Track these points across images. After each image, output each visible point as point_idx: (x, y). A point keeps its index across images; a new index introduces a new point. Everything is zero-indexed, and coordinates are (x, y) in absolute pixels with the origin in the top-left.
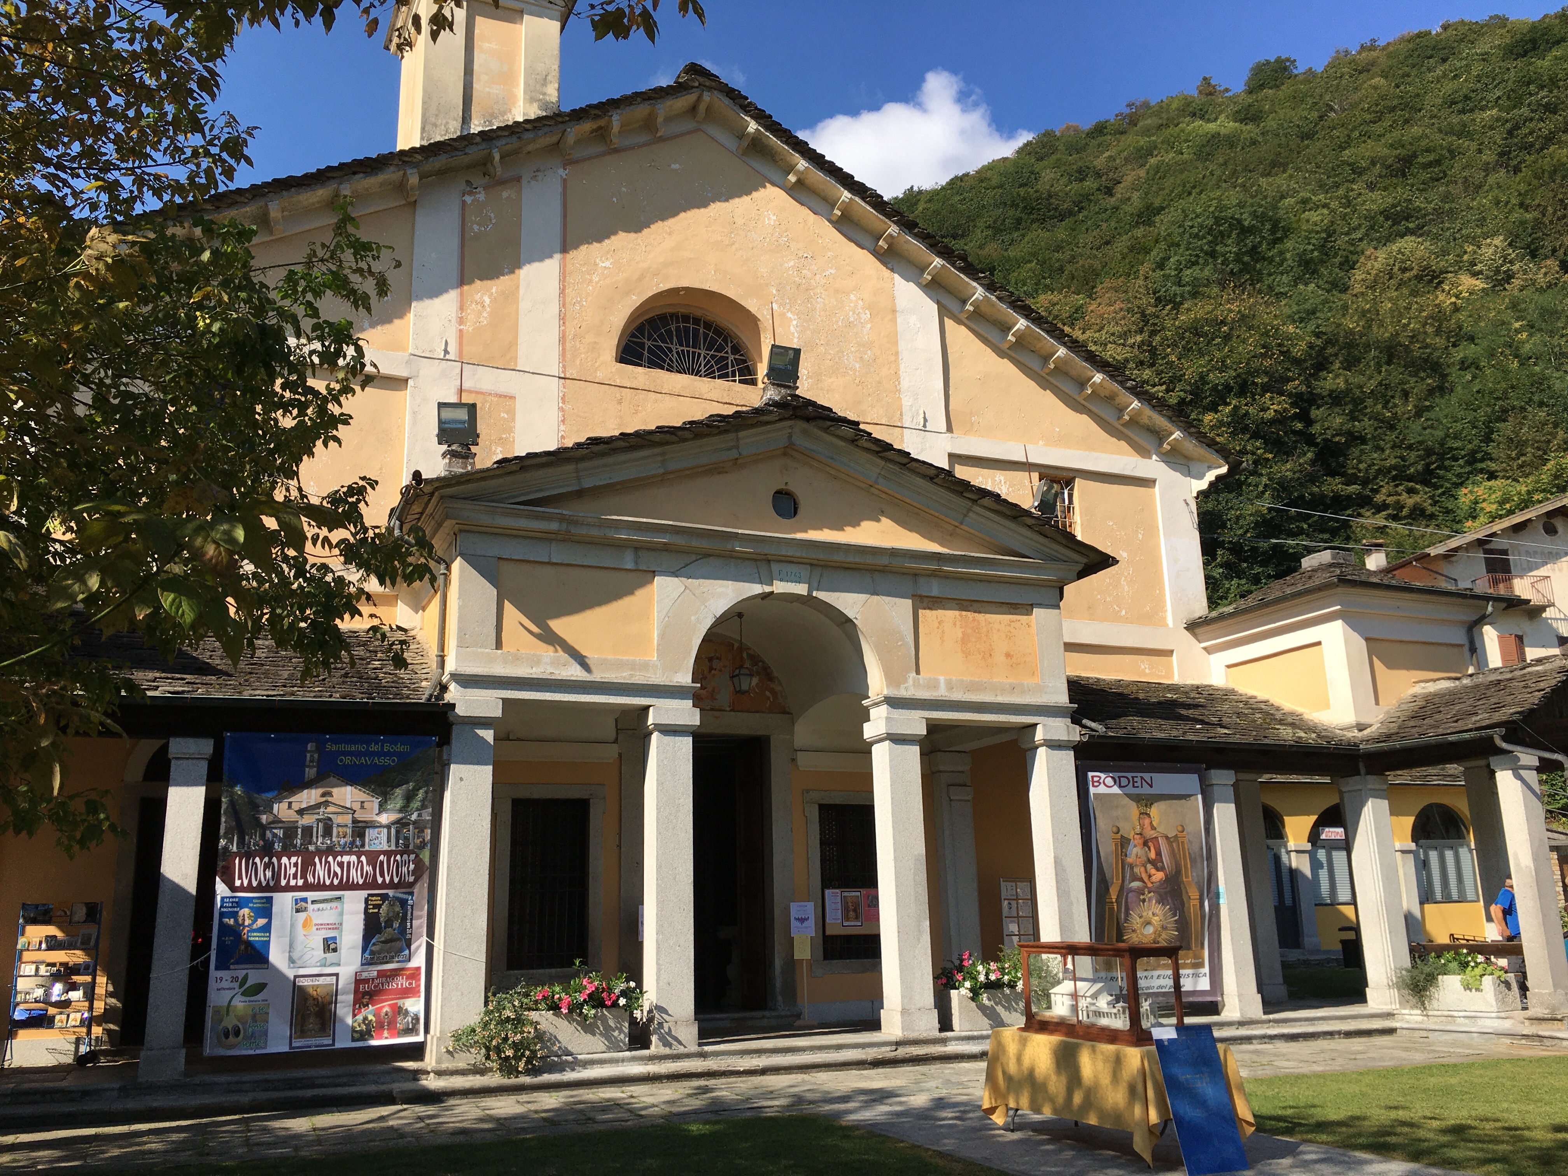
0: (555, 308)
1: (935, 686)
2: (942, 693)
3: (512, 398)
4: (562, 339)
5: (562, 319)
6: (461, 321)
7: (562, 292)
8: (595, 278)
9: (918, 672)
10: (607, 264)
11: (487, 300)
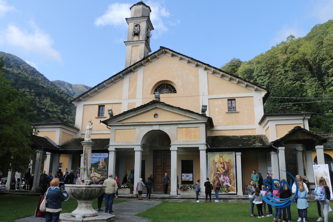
0: (142, 88)
1: (180, 142)
2: (181, 143)
3: (135, 103)
4: (143, 93)
5: (143, 90)
6: (129, 93)
7: (143, 85)
8: (148, 82)
9: (177, 140)
10: (150, 80)
11: (132, 89)
